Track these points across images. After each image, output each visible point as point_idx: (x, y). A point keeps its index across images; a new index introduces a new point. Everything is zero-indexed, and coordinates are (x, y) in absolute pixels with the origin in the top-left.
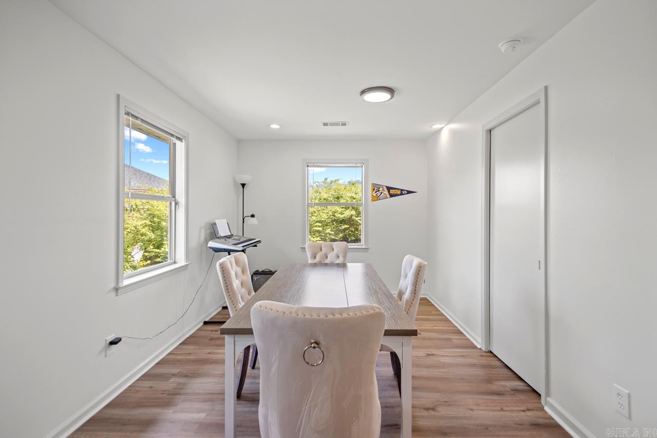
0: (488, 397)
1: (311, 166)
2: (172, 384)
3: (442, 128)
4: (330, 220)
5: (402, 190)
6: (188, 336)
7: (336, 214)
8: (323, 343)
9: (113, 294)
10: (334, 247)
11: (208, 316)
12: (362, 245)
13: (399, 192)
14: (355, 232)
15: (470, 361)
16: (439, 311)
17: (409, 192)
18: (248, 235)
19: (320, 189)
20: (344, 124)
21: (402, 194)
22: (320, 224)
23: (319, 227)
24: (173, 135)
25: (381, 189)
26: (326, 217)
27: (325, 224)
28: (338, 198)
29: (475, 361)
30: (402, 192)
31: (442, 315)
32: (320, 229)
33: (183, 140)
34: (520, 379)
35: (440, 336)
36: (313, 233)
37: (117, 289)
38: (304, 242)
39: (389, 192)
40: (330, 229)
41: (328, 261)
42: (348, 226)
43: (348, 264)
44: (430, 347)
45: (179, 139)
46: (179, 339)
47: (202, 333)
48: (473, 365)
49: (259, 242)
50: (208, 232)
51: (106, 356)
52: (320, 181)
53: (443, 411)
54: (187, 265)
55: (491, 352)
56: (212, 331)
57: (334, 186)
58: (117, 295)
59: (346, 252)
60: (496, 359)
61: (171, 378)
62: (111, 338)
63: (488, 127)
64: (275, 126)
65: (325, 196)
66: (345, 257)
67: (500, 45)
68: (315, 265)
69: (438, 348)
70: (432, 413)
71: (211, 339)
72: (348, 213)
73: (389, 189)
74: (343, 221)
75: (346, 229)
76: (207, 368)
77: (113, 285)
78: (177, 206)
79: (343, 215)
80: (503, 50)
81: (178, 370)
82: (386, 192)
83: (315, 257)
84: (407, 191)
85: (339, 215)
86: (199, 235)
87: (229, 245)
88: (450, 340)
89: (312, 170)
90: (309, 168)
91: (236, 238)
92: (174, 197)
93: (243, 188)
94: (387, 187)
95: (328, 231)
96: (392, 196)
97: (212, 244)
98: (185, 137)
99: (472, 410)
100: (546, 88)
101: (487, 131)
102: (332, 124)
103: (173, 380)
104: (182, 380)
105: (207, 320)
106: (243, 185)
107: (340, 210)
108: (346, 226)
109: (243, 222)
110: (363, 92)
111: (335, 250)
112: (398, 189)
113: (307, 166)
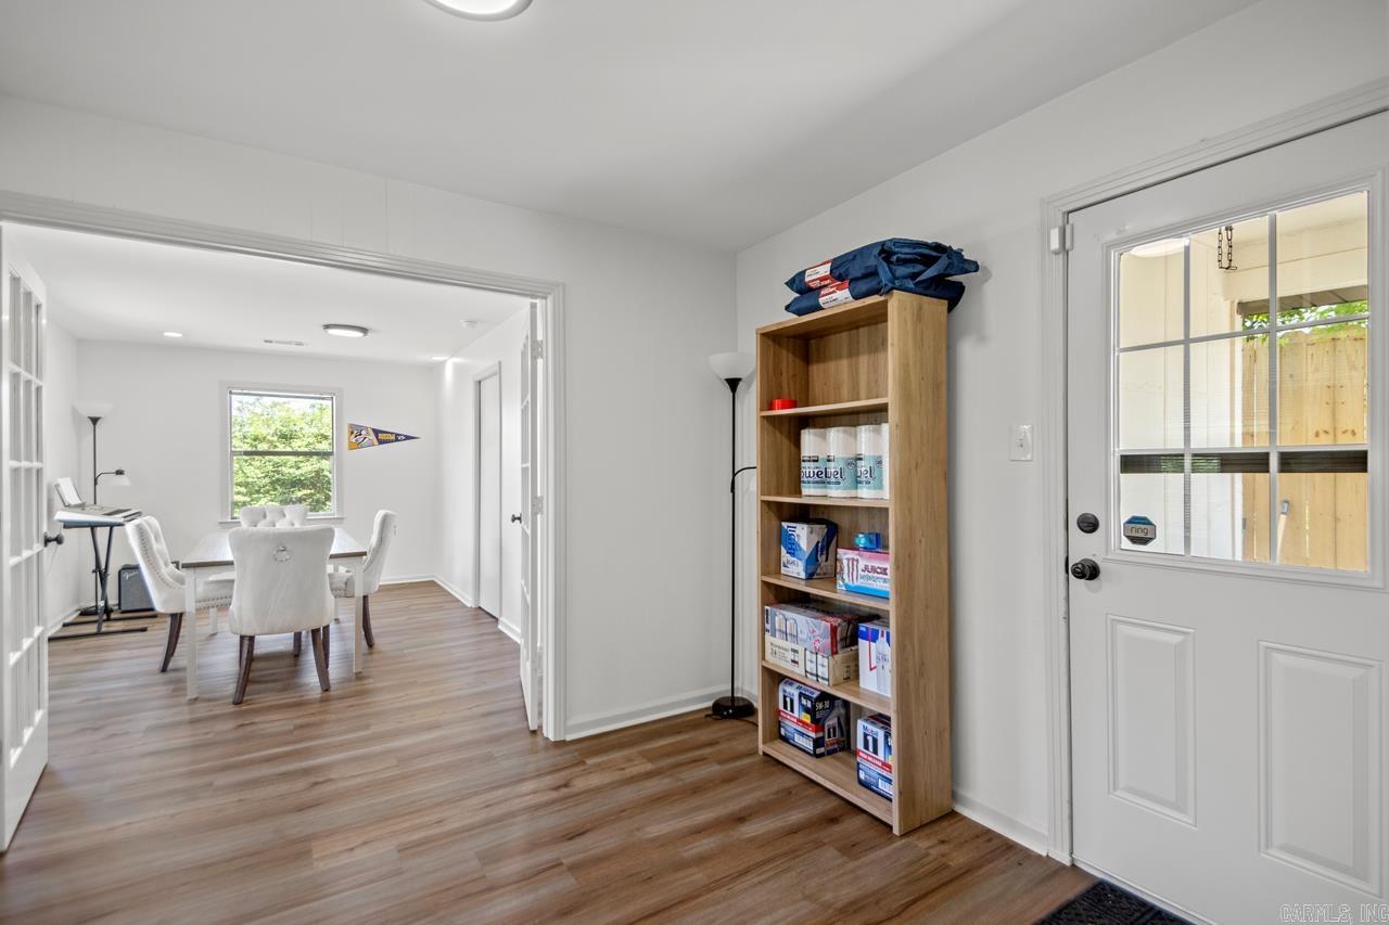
1: (238, 394)
3: (445, 361)
4: (267, 480)
5: (397, 435)
8: (288, 548)
12: (333, 514)
13: (393, 438)
15: (454, 615)
17: (408, 438)
20: (300, 343)
21: (397, 440)
22: (243, 490)
25: (363, 432)
29: (459, 615)
30: (397, 438)
31: (446, 591)
38: (224, 513)
39: (376, 436)
48: (456, 617)
49: (137, 513)
55: (480, 608)
60: (481, 611)
63: (478, 379)
64: (173, 334)
66: (302, 524)
72: (310, 466)
73: (376, 432)
79: (300, 471)
82: (372, 436)
83: (255, 525)
84: (405, 436)
85: (292, 471)
90: (233, 396)
93: (94, 423)
94: (373, 430)
96: (381, 442)
97: (61, 515)
100: (500, 363)
101: (475, 382)
102: (280, 342)
106: (95, 420)
108: (309, 491)
109: (96, 483)
110: (327, 327)
111: (288, 516)
112: (392, 433)
113: (231, 393)
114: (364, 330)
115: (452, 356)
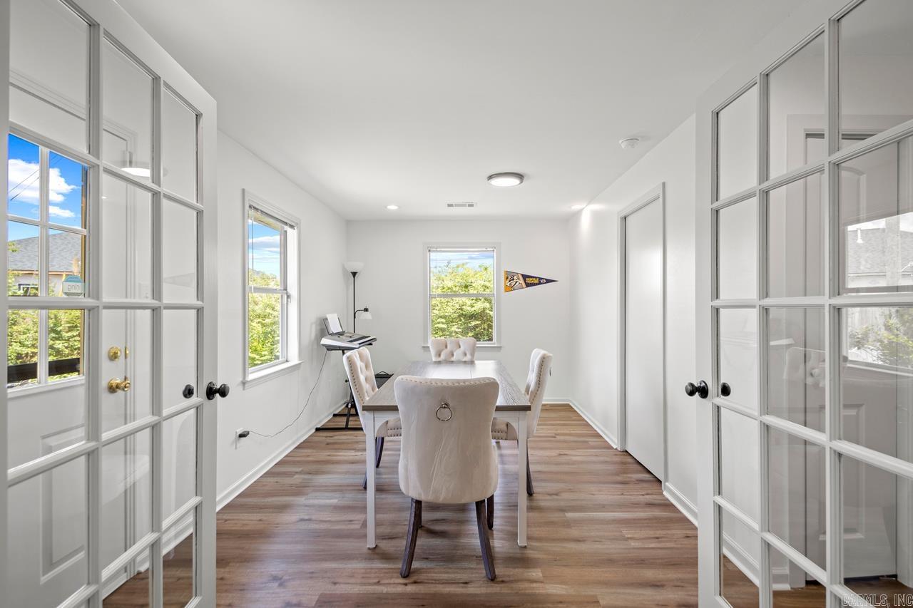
0: (612, 485)
1: (434, 251)
2: (297, 479)
3: (582, 210)
4: (456, 315)
5: (540, 279)
6: (302, 441)
7: (464, 307)
8: (451, 404)
9: (241, 387)
10: (461, 344)
11: (320, 422)
12: (494, 344)
13: (537, 281)
14: (488, 330)
15: (602, 459)
16: (581, 416)
17: (548, 281)
18: (360, 332)
19: (443, 276)
20: (471, 205)
21: (540, 283)
22: (444, 320)
23: (443, 323)
24: (286, 224)
25: (515, 278)
26: (452, 311)
27: (450, 321)
28: (466, 287)
29: (608, 459)
30: (541, 281)
31: (584, 420)
32: (445, 326)
33: (296, 228)
34: (649, 472)
35: (576, 439)
36: (436, 331)
37: (244, 383)
38: (425, 339)
39: (525, 280)
40: (456, 326)
41: (454, 359)
42: (480, 322)
43: (476, 362)
44: (563, 448)
45: (292, 226)
46: (294, 443)
47: (316, 439)
48: (606, 462)
49: (374, 339)
50: (319, 328)
51: (236, 448)
52: (442, 265)
53: (565, 496)
54: (300, 364)
55: (626, 451)
56: (326, 437)
57: (461, 271)
58: (244, 389)
59: (474, 349)
60: (629, 457)
61: (294, 475)
62: (240, 431)
63: (623, 215)
64: (392, 207)
65: (449, 284)
66: (472, 355)
67: (620, 142)
68: (439, 363)
69: (573, 449)
70: (555, 497)
71: (328, 444)
72: (479, 306)
73: (525, 277)
74: (473, 316)
75: (476, 326)
76: (330, 467)
77: (241, 379)
78: (289, 300)
79: (473, 309)
80: (623, 147)
81: (300, 469)
82: (522, 281)
83: (440, 355)
84: (546, 279)
85: (468, 309)
86: (311, 332)
87: (344, 342)
88: (587, 442)
89: (433, 255)
90: (431, 254)
91: (348, 335)
92: (286, 289)
93: (354, 276)
94: (522, 275)
95: (454, 329)
96: (528, 285)
97: (325, 341)
98: (297, 224)
99: (593, 494)
100: (664, 184)
101: (621, 218)
102: (457, 205)
103: (297, 476)
104: (306, 477)
105: (319, 426)
106: (354, 274)
107: (469, 302)
108: (477, 322)
109: (355, 317)
110: (490, 177)
111: (462, 347)
112: (535, 277)
113: (429, 251)
114: (520, 176)
115: (590, 202)
